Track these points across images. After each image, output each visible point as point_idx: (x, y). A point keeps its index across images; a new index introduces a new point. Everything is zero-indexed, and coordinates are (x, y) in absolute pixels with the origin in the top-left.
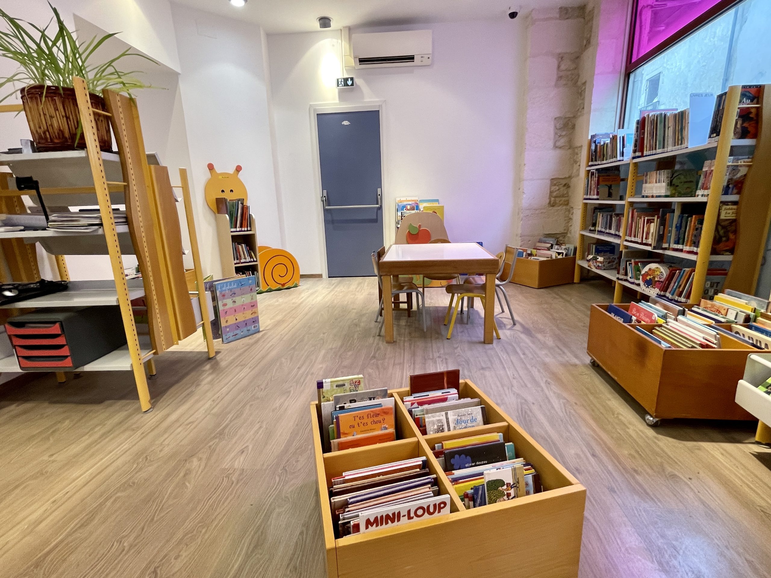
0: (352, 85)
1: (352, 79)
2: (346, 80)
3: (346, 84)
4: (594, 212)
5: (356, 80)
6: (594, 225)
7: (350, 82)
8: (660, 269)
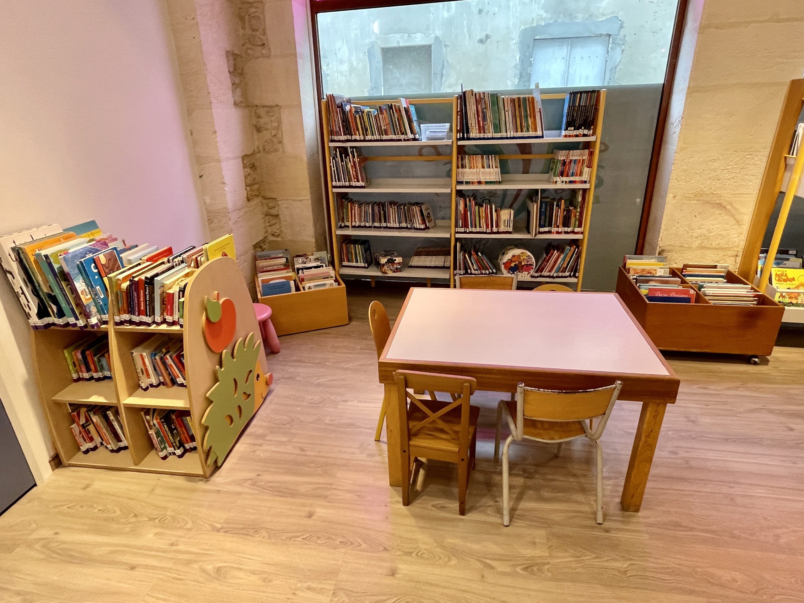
8: (526, 253)
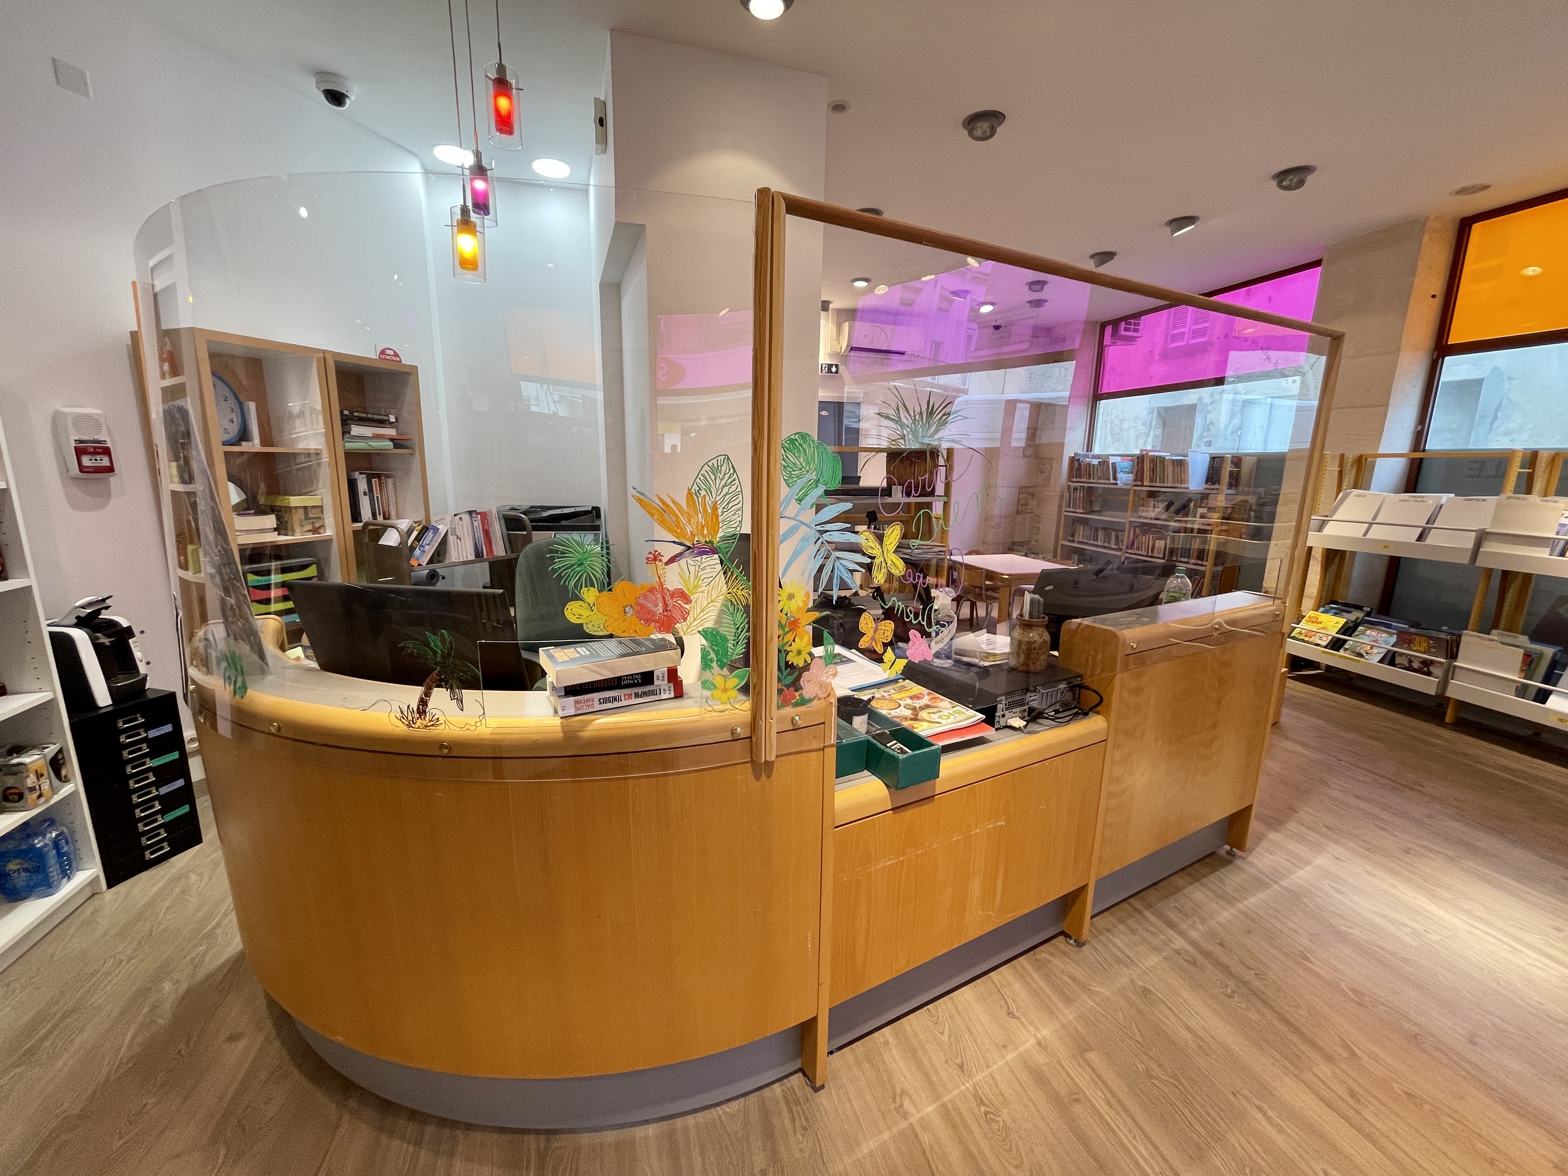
0: (837, 372)
1: (837, 366)
2: (830, 366)
3: (830, 371)
4: (1073, 524)
5: (841, 368)
6: (1073, 536)
7: (834, 369)
